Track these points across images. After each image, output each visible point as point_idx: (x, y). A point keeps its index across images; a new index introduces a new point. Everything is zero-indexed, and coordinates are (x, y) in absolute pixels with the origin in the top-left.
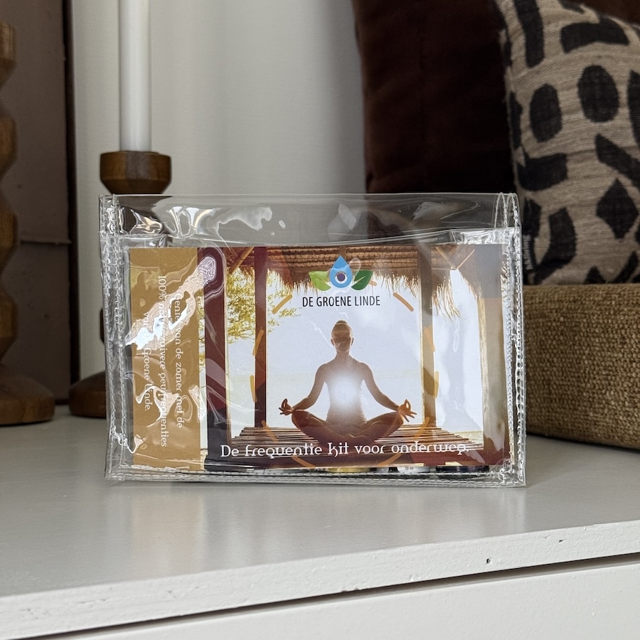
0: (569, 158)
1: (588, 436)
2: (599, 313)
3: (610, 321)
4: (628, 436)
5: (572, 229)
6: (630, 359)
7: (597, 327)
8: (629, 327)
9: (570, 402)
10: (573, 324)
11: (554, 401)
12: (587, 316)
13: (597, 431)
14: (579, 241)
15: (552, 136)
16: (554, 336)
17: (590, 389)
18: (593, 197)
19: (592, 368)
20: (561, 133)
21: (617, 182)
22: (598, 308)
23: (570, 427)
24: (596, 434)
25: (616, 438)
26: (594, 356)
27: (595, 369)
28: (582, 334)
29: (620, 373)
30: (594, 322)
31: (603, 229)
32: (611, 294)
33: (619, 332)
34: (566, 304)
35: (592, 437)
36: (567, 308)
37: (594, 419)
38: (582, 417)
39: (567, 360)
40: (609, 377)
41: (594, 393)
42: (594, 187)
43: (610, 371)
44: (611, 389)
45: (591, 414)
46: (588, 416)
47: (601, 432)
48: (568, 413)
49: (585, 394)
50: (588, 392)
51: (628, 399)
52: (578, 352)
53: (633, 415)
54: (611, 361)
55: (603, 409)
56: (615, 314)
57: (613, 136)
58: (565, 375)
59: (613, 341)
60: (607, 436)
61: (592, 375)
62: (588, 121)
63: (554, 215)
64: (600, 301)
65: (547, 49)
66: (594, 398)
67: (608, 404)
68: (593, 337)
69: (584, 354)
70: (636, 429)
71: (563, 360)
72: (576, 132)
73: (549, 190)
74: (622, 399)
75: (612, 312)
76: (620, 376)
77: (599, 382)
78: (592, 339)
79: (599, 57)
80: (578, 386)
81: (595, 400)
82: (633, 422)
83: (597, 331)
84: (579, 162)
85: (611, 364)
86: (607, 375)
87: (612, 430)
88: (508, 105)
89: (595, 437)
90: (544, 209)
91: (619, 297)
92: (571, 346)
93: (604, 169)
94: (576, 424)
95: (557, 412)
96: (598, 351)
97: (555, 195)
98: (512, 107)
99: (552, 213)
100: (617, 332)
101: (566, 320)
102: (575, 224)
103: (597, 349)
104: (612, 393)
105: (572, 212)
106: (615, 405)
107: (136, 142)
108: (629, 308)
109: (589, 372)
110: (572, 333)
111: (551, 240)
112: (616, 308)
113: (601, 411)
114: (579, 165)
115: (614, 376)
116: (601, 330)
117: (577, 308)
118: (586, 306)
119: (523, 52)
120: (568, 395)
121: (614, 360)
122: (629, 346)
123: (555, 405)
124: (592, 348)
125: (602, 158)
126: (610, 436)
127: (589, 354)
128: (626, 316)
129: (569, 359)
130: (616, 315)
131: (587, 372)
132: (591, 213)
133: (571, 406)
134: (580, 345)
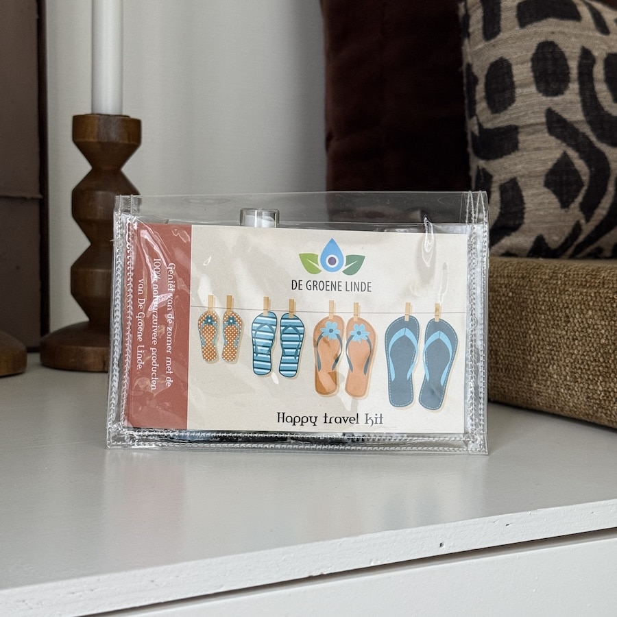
0: (520, 130)
1: (531, 404)
2: (545, 291)
3: (555, 300)
4: (568, 408)
5: (521, 198)
6: (573, 337)
7: (543, 304)
8: (573, 307)
9: (515, 372)
10: (521, 300)
11: (500, 370)
12: (535, 294)
13: (539, 400)
14: (527, 209)
15: (505, 108)
16: (503, 310)
17: (534, 361)
18: (542, 169)
19: (537, 342)
20: (514, 105)
21: (565, 155)
22: (544, 287)
23: (514, 395)
24: (538, 402)
25: (557, 408)
26: (540, 332)
27: (539, 344)
28: (529, 310)
29: (563, 350)
30: (540, 299)
31: (551, 199)
32: (557, 273)
33: (563, 311)
34: (515, 280)
35: (535, 405)
36: (516, 284)
37: (538, 389)
38: (526, 386)
39: (514, 333)
40: (553, 352)
41: (538, 366)
42: (543, 158)
43: (554, 346)
44: (554, 364)
45: (535, 385)
46: (531, 386)
47: (543, 402)
48: (512, 382)
49: (529, 366)
50: (533, 364)
51: (570, 374)
52: (524, 326)
53: (574, 389)
54: (556, 337)
55: (546, 381)
56: (560, 293)
57: (563, 110)
58: (511, 346)
59: (558, 318)
60: (548, 406)
61: (537, 349)
62: (540, 95)
63: (504, 184)
64: (546, 279)
65: (503, 23)
66: (538, 370)
67: (551, 377)
68: (540, 313)
69: (530, 329)
70: (576, 401)
71: (511, 332)
72: (528, 105)
73: (501, 160)
74: (564, 373)
75: (558, 292)
76: (563, 352)
77: (543, 356)
78: (538, 315)
79: (553, 33)
80: (524, 358)
81: (539, 373)
82: (574, 395)
83: (543, 308)
84: (530, 134)
85: (555, 340)
86: (552, 350)
87: (553, 401)
88: (465, 75)
89: (537, 405)
90: (495, 178)
91: (565, 277)
92: (518, 321)
93: (553, 141)
94: (520, 393)
95: (503, 380)
96: (544, 327)
97: (506, 165)
98: (468, 77)
99: (503, 182)
100: (561, 311)
101: (514, 295)
102: (524, 194)
103: (543, 325)
104: (555, 367)
105: (521, 182)
106: (557, 378)
107: (108, 106)
108: (574, 289)
109: (534, 346)
110: (519, 308)
111: (501, 208)
112: (561, 288)
113: (543, 382)
114: (530, 137)
115: (557, 351)
116: (547, 308)
117: (525, 285)
118: (533, 283)
119: (480, 25)
120: (514, 366)
121: (558, 337)
122: (573, 325)
123: (501, 374)
124: (538, 324)
125: (551, 131)
126: (551, 405)
127: (534, 329)
128: (571, 297)
129: (516, 332)
130: (561, 295)
131: (532, 346)
132: (539, 184)
133: (516, 377)
134: (526, 319)
